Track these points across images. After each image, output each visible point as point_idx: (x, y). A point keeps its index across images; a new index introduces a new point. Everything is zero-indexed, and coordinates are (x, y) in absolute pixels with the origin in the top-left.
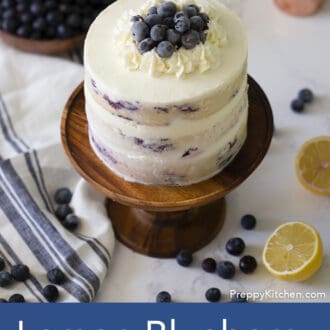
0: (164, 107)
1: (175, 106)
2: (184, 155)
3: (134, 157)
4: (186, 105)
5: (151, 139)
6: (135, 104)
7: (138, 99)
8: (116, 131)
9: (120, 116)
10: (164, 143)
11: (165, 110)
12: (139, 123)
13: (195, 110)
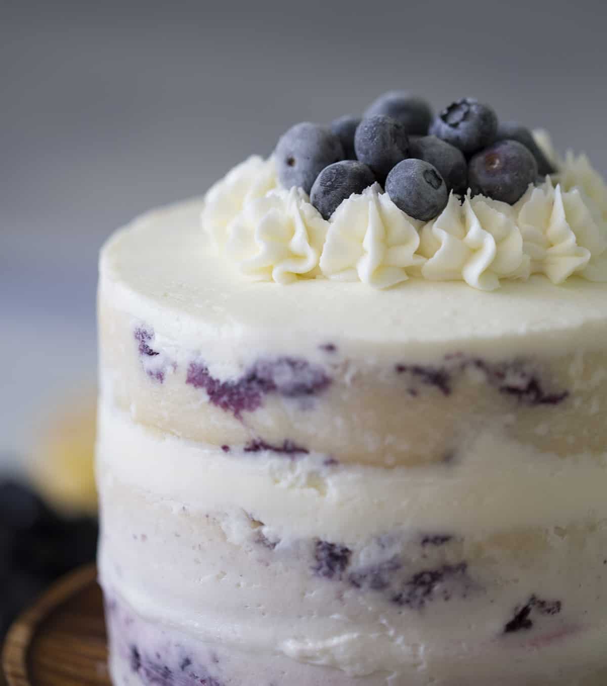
0: (431, 361)
1: (479, 364)
2: (510, 628)
3: (311, 645)
4: (518, 364)
5: (382, 543)
6: (317, 359)
7: (327, 334)
8: (238, 532)
9: (256, 447)
10: (433, 558)
11: (440, 380)
12: (331, 462)
13: (553, 400)
